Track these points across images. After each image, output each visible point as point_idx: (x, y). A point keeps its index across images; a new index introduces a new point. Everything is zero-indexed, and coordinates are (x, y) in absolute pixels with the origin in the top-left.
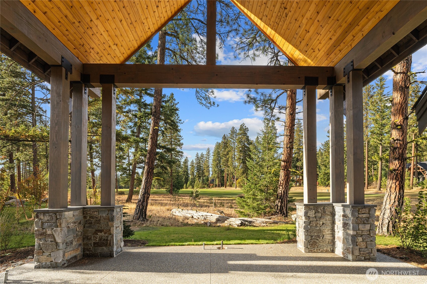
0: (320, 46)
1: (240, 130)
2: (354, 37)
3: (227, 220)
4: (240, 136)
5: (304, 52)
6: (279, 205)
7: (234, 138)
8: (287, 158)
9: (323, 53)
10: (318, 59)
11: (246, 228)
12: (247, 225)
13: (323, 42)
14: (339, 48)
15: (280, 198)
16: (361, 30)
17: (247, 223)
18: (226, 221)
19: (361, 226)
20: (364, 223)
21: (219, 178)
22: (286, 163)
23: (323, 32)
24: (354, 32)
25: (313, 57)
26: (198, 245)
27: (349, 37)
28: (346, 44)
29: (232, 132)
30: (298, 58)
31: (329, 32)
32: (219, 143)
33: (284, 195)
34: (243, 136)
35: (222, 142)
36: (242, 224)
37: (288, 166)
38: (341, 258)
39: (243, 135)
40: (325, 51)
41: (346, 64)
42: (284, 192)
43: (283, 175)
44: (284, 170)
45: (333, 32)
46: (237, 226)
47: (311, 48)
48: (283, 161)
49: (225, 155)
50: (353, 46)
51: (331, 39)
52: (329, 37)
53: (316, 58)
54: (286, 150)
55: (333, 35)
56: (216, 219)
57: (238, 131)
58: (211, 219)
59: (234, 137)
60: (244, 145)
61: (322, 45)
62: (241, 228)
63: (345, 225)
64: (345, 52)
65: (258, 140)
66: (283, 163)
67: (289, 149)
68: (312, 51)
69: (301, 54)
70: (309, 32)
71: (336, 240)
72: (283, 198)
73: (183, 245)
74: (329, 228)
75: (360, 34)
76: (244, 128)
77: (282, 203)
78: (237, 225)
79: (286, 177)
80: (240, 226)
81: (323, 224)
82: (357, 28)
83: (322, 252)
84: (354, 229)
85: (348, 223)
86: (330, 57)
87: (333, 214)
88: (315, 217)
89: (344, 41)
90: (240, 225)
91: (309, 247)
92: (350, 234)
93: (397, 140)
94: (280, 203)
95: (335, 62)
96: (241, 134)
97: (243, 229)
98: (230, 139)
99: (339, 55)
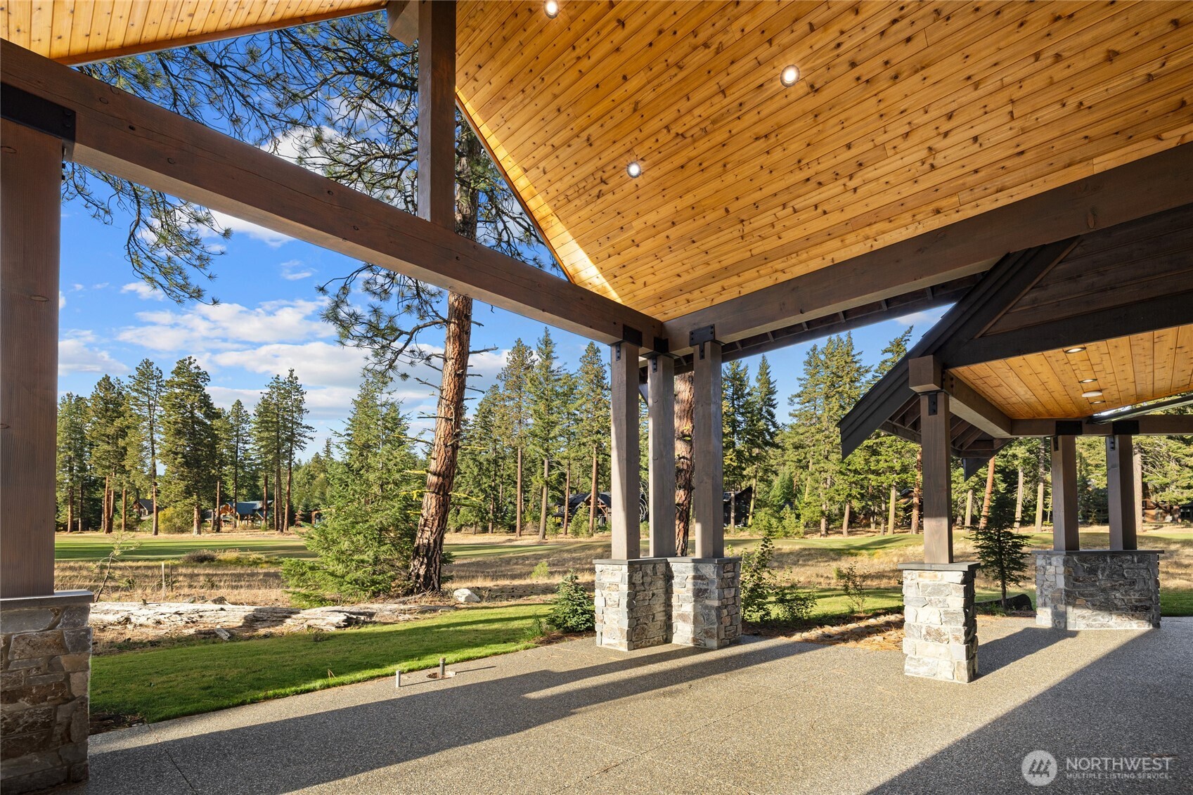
0: (650, 279)
1: (178, 372)
2: (724, 289)
3: (294, 616)
4: (177, 391)
5: (612, 277)
6: (422, 572)
7: (152, 394)
8: (444, 468)
9: (653, 292)
10: (636, 299)
11: (363, 630)
12: (365, 623)
13: (660, 275)
14: (687, 296)
15: (426, 555)
16: (740, 285)
17: (362, 618)
18: (288, 621)
19: (726, 592)
20: (729, 587)
21: (73, 503)
22: (444, 479)
23: (669, 258)
24: (726, 283)
25: (626, 291)
26: (359, 681)
27: (716, 287)
28: (704, 294)
29: (143, 374)
30: (590, 281)
31: (680, 264)
32: (79, 399)
33: (435, 547)
34: (187, 392)
35: (94, 397)
36: (349, 622)
37: (447, 485)
38: (690, 648)
39: (190, 390)
40: (658, 291)
41: (696, 327)
42: (435, 541)
43: (434, 504)
44: (438, 493)
45: (688, 266)
46: (334, 629)
47: (629, 274)
48: (435, 474)
49: (112, 439)
50: (716, 302)
51: (679, 276)
52: (678, 271)
53: (631, 295)
54: (443, 450)
55: (687, 271)
56: (245, 618)
57: (167, 376)
58: (221, 620)
59: (148, 389)
60: (193, 416)
61: (656, 278)
62: (348, 630)
63: (699, 594)
64: (694, 307)
65: (239, 410)
66: (432, 479)
67: (449, 449)
68: (631, 280)
69: (600, 276)
70: (638, 246)
71: (674, 620)
72: (432, 555)
73: (308, 691)
74: (662, 599)
75: (737, 289)
76: (194, 371)
77: (428, 565)
78: (333, 625)
79: (442, 508)
80: (345, 626)
81: (653, 595)
82: (735, 280)
83: (652, 645)
84: (719, 599)
85: (706, 590)
86: (664, 303)
87: (669, 577)
88: (643, 584)
89: (702, 289)
90: (342, 624)
91: (634, 639)
92: (712, 607)
93: (684, 457)
94: (424, 566)
95: (669, 315)
96: (179, 385)
97: (356, 635)
98: (135, 394)
99: (682, 307)
